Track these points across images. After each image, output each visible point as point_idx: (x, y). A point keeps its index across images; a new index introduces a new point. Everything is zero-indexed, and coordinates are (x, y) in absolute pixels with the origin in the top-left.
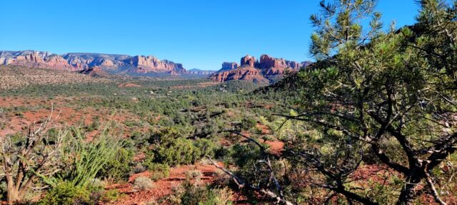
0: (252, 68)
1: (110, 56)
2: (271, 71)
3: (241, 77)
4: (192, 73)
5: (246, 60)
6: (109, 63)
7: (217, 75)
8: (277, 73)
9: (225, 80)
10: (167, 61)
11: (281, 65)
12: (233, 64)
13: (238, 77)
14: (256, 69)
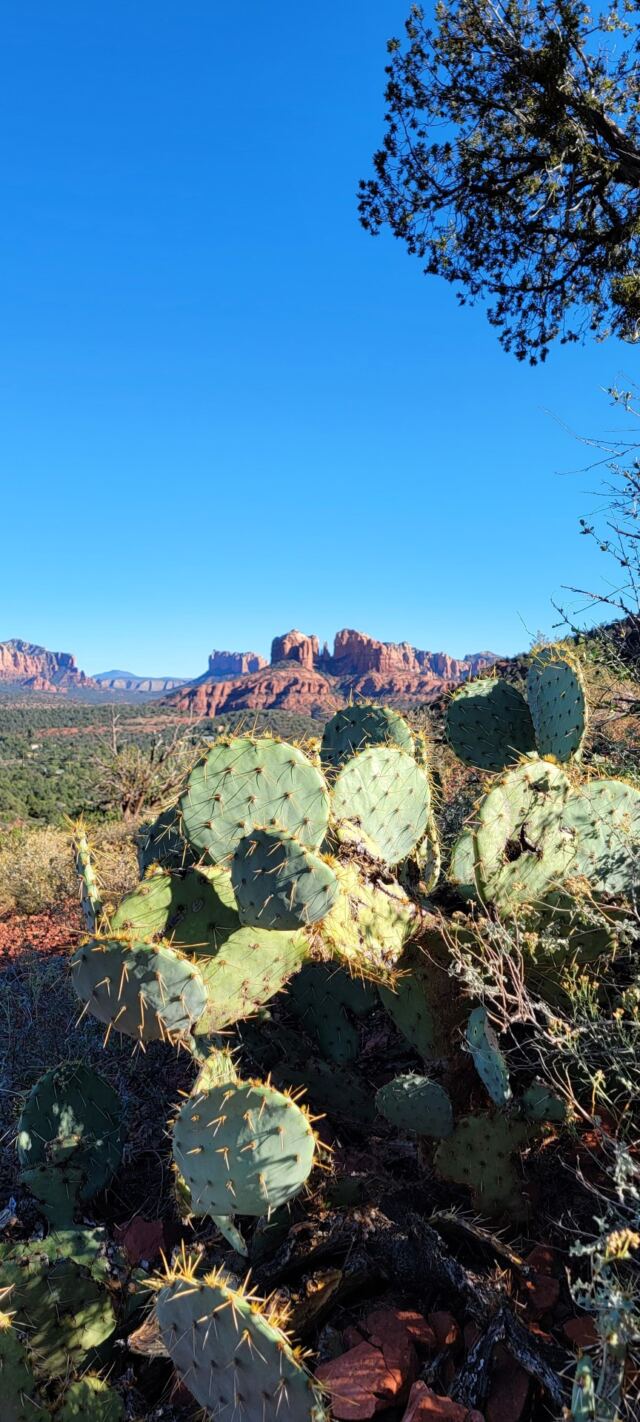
0: (308, 673)
2: (370, 683)
3: (272, 699)
4: (105, 684)
5: (288, 647)
7: (193, 694)
8: (390, 689)
9: (219, 710)
10: (19, 645)
11: (401, 665)
12: (244, 659)
13: (262, 700)
14: (321, 675)
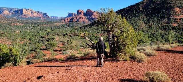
0: (82, 16)
1: (7, 8)
2: (92, 17)
3: (77, 20)
4: (52, 18)
5: (79, 12)
6: (6, 12)
7: (65, 19)
8: (95, 18)
9: (69, 22)
10: (38, 12)
12: (73, 14)
13: (75, 20)
14: (84, 16)
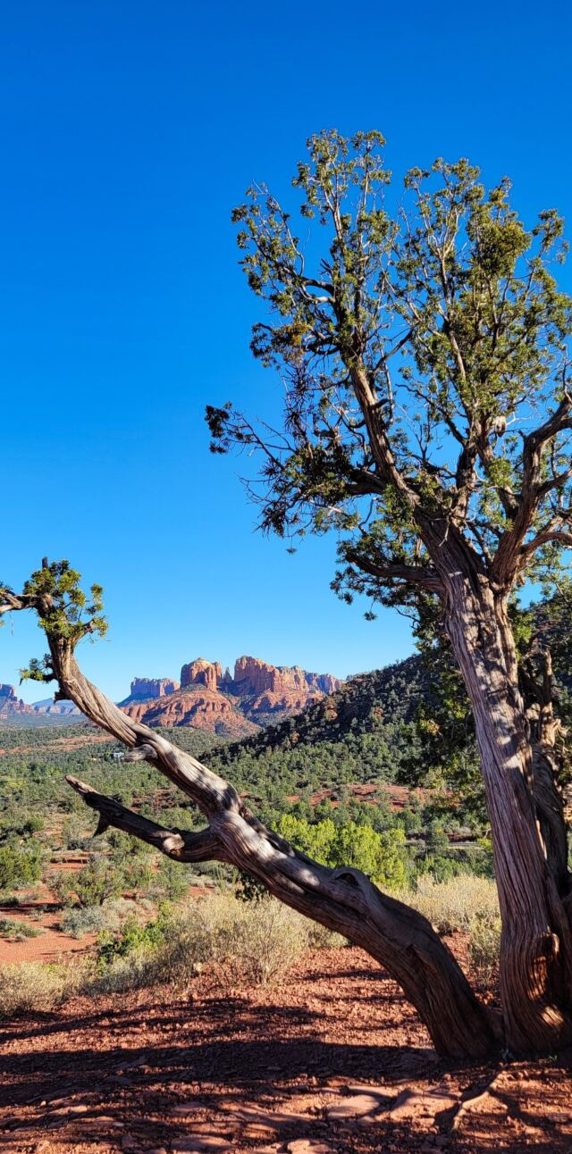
0: (212, 694)
2: (266, 701)
3: (181, 718)
4: (42, 710)
5: (195, 673)
8: (282, 706)
11: (293, 686)
12: (161, 685)
13: (173, 719)
14: (224, 696)
